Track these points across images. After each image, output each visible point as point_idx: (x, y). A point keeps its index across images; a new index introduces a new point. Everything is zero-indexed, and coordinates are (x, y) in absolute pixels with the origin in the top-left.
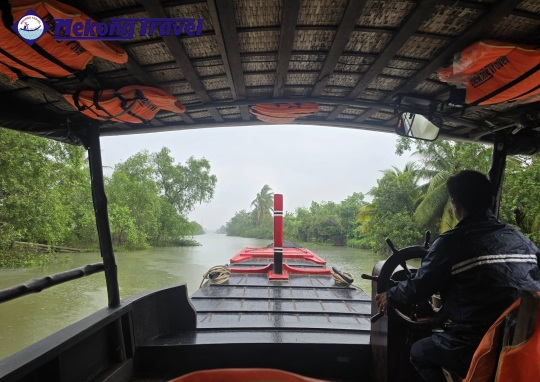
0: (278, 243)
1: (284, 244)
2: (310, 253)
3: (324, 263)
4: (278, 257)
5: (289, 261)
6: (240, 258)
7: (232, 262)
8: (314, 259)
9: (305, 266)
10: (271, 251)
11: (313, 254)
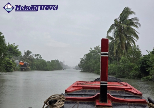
0: (104, 78)
1: (108, 79)
2: (129, 86)
3: (141, 95)
4: (104, 89)
5: (112, 92)
6: (72, 89)
7: (66, 91)
8: (133, 91)
9: (125, 97)
10: (98, 84)
11: (132, 87)
